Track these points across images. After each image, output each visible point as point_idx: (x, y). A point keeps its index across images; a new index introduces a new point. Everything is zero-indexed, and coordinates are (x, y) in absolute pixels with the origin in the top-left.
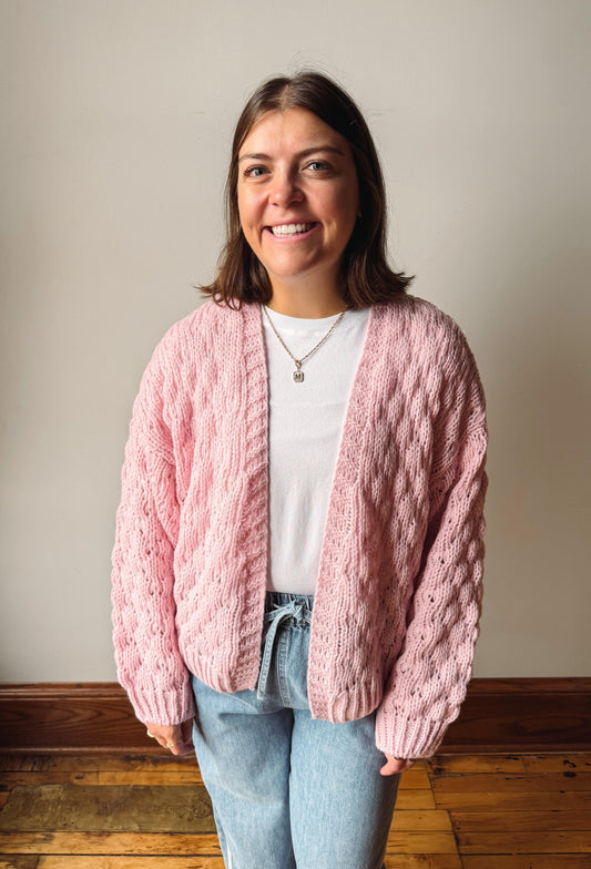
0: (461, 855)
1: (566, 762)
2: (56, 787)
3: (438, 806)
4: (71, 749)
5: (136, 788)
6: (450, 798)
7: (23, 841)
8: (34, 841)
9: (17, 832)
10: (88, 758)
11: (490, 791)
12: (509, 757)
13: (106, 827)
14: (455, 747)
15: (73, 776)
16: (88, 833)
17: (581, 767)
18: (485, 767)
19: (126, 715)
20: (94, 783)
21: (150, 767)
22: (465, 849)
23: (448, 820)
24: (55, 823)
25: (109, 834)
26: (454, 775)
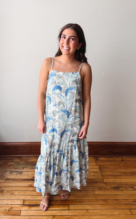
0: (101, 172)
1: (122, 158)
2: (23, 161)
3: (96, 165)
4: (25, 155)
6: (99, 164)
8: (20, 170)
9: (17, 168)
10: (28, 157)
11: (107, 163)
12: (111, 158)
15: (26, 160)
16: (30, 168)
17: (124, 159)
20: (31, 161)
23: (99, 167)
24: (24, 167)
26: (100, 160)
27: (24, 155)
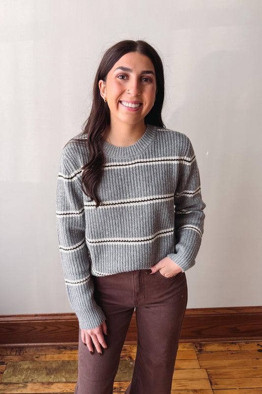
0: (213, 390)
1: (258, 345)
2: (28, 362)
3: (201, 367)
4: (33, 344)
5: (63, 362)
6: (207, 363)
7: (14, 388)
8: (19, 388)
9: (10, 383)
10: (40, 349)
11: (224, 359)
12: (232, 343)
13: (51, 380)
14: (207, 339)
15: (34, 357)
16: (43, 383)
18: (222, 348)
19: (58, 328)
20: (44, 360)
21: (69, 352)
22: (214, 387)
23: (206, 374)
24: (28, 379)
25: (52, 383)
26: (207, 352)
27: (30, 344)
